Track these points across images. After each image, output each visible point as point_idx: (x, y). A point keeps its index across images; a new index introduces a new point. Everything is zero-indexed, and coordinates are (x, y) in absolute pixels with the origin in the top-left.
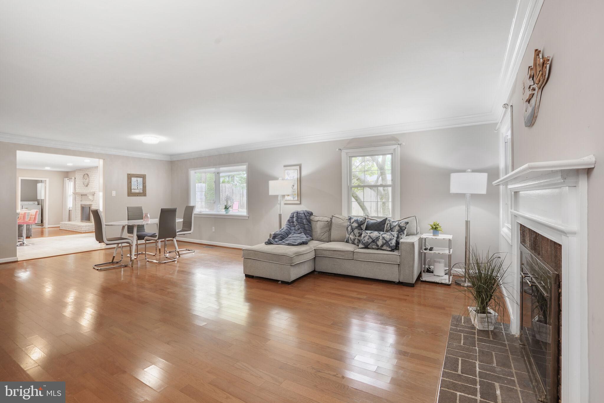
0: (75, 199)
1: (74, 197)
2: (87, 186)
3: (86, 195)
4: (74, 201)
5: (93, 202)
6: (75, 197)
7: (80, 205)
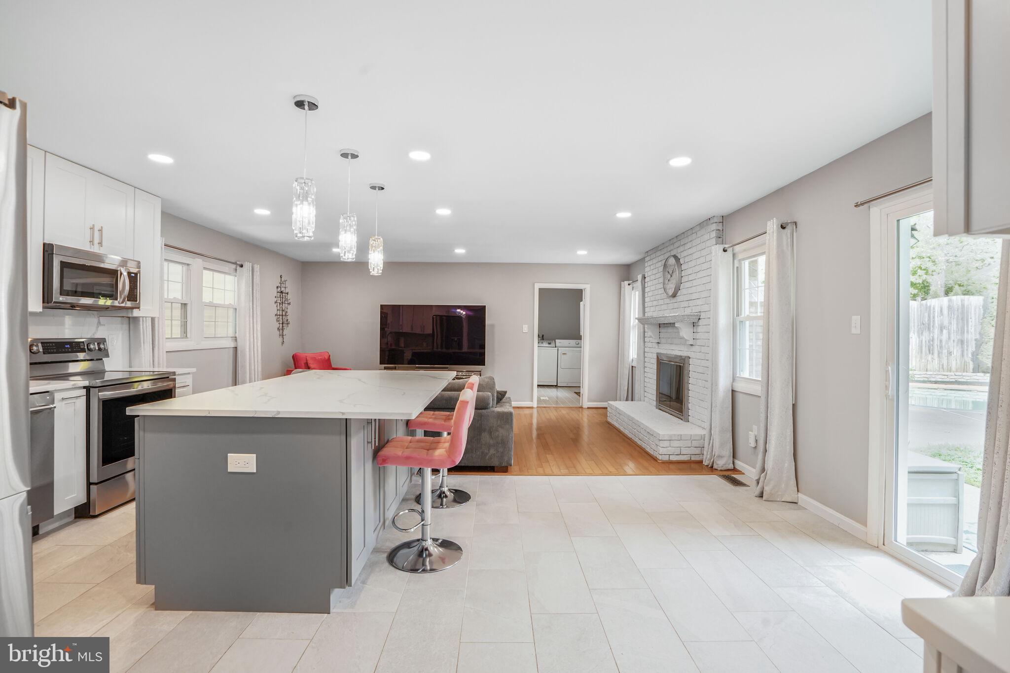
0: (644, 337)
1: (642, 330)
2: (674, 295)
3: (672, 325)
4: (642, 343)
5: (694, 349)
6: (644, 332)
7: (656, 357)
